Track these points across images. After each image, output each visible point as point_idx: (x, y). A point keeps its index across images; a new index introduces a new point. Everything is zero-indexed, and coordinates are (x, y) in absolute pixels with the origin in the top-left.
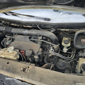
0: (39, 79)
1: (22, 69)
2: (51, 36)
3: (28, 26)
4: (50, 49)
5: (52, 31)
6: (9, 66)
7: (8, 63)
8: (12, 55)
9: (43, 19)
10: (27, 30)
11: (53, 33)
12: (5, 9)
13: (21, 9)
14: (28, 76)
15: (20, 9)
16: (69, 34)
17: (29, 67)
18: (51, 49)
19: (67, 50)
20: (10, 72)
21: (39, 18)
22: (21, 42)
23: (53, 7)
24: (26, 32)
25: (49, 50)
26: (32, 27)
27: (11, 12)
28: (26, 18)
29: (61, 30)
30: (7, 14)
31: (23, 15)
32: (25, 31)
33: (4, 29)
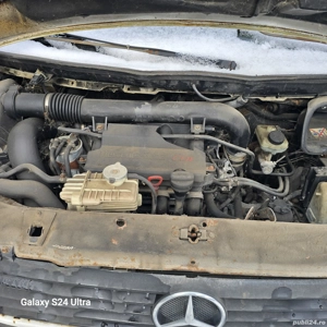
0: (252, 255)
1: (185, 233)
2: (235, 119)
3: (143, 91)
4: (221, 168)
5: (234, 103)
6: (130, 232)
7: (120, 223)
8: (129, 194)
9: (211, 61)
10: (147, 103)
11: (237, 109)
12: (64, 22)
13: (132, 26)
14: (216, 250)
15: (128, 25)
16: (271, 116)
17: (205, 225)
18: (226, 168)
19: (275, 163)
20: (143, 250)
21: (198, 60)
22: (128, 149)
23: (255, 23)
24: (145, 109)
25: (220, 171)
26: (157, 91)
27: (68, 36)
28: (142, 59)
29: (262, 99)
30: (50, 41)
31: (131, 48)
32: (140, 107)
33: (47, 104)
